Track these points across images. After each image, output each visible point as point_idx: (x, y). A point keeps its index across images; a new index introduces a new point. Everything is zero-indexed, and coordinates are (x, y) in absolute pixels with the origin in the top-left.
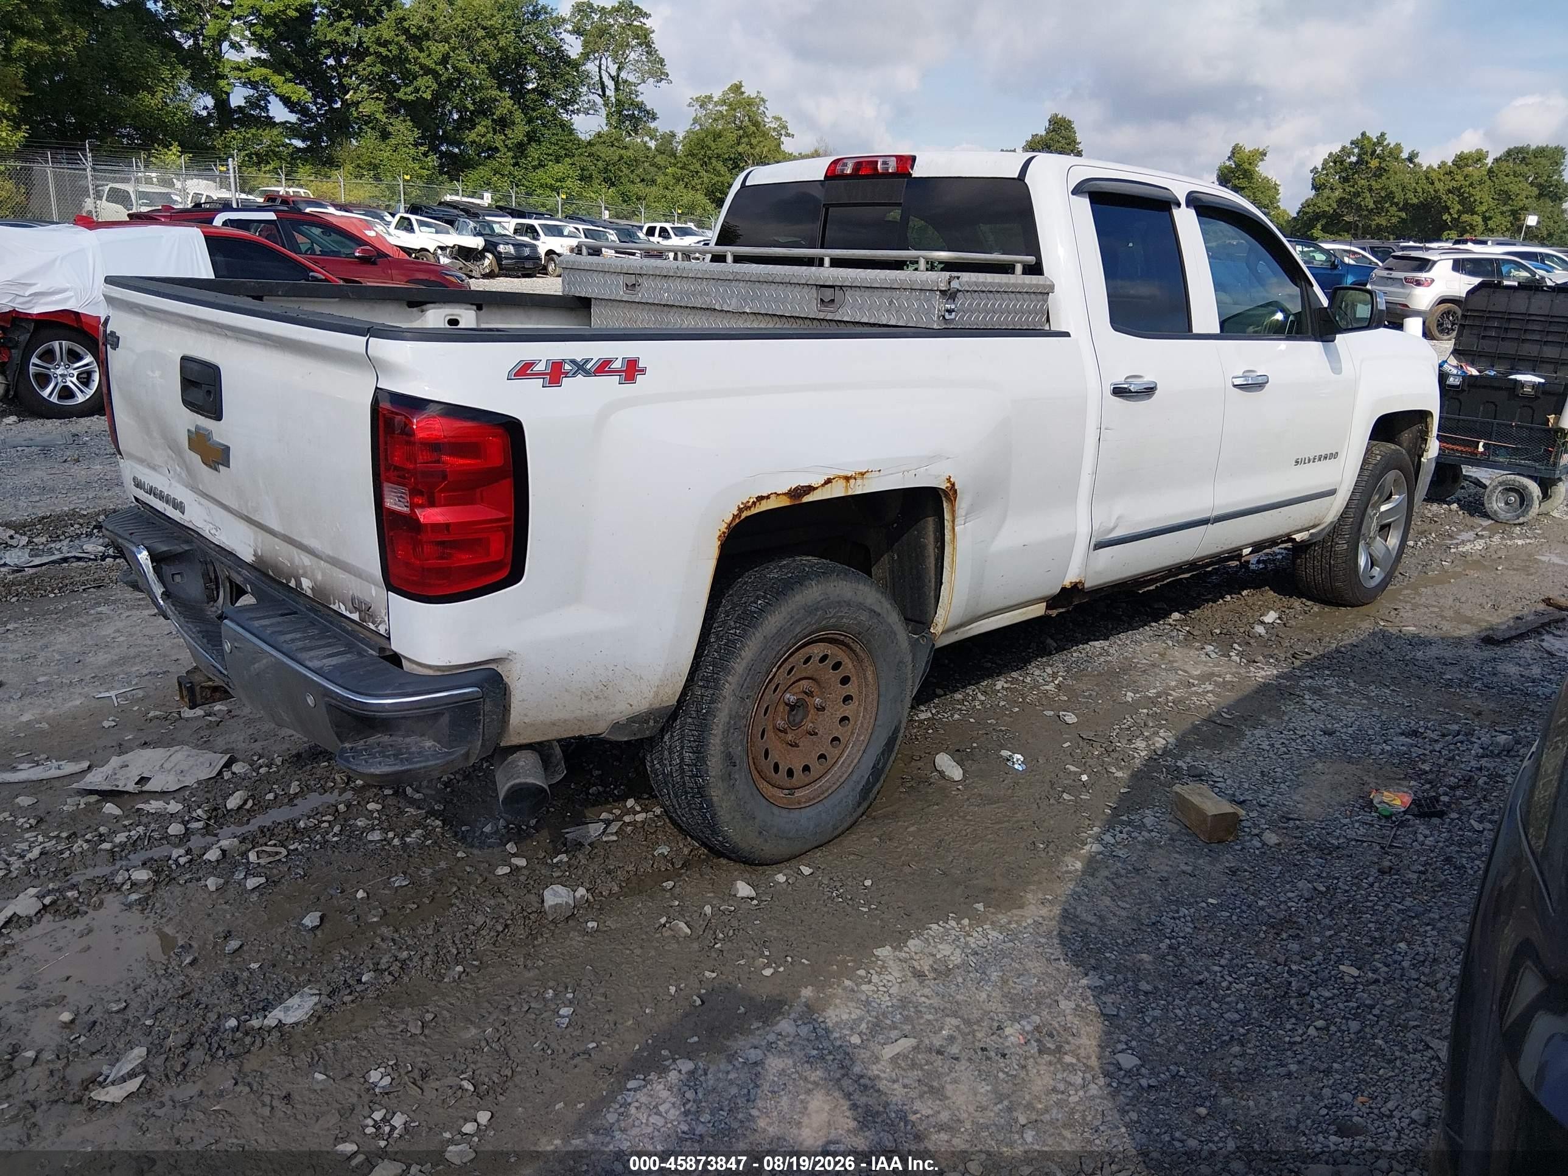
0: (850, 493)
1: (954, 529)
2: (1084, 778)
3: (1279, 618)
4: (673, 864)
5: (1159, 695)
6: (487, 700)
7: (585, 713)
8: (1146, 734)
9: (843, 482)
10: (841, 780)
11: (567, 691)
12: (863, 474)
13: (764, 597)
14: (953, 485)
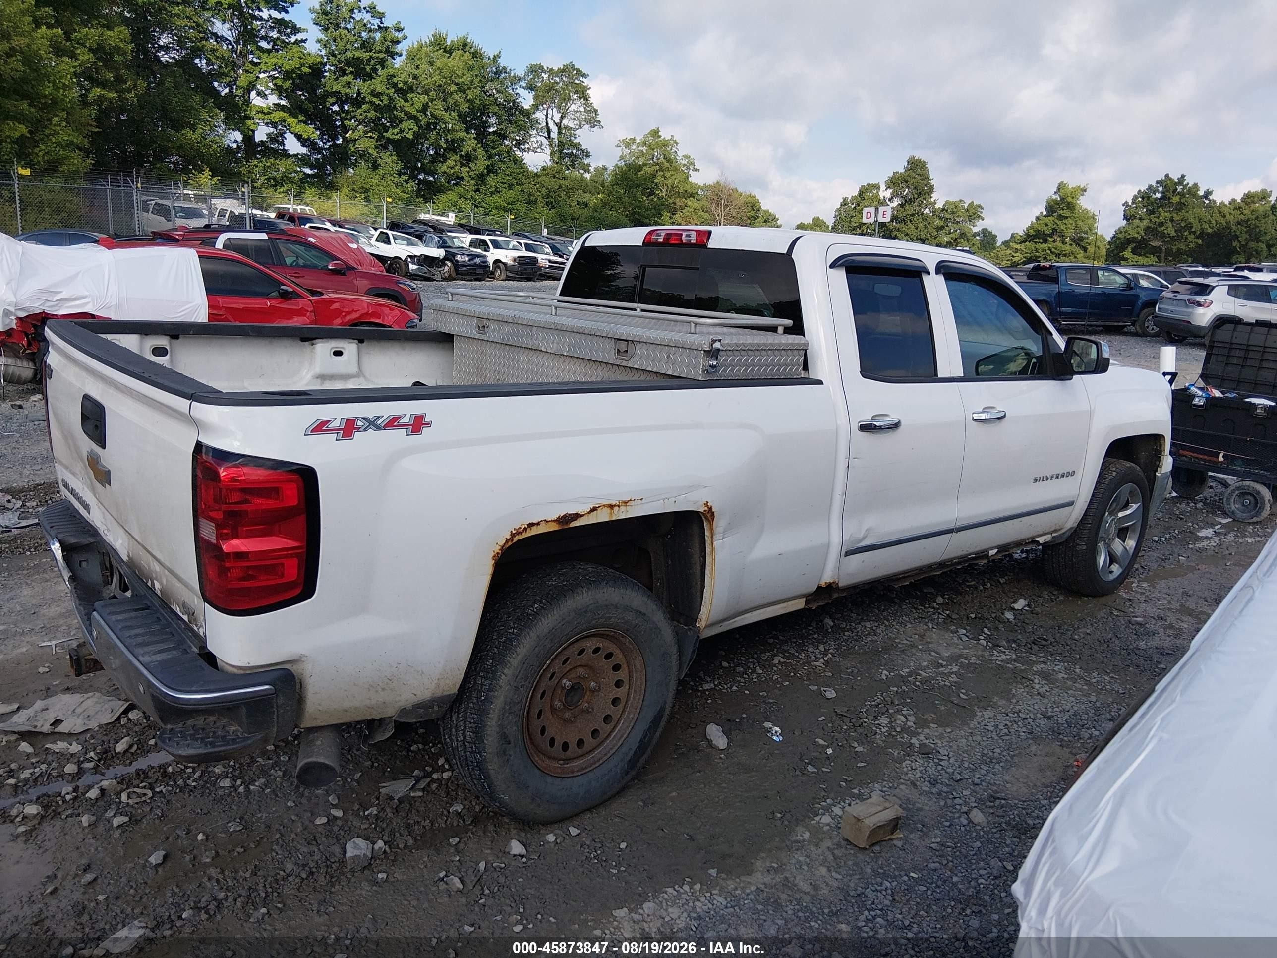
0: (614, 518)
1: (712, 544)
2: (830, 751)
3: (1028, 606)
4: (464, 820)
5: (910, 674)
6: (280, 695)
7: (374, 702)
8: (891, 711)
9: (608, 510)
10: (612, 752)
11: (355, 684)
12: (626, 503)
13: (541, 602)
14: (710, 508)
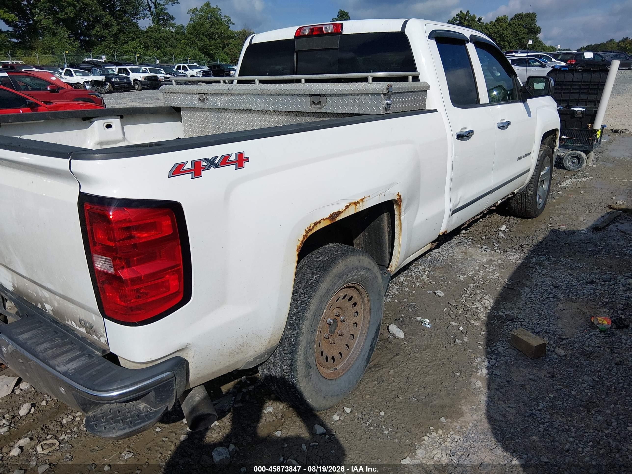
0: (357, 211)
1: (400, 219)
2: (461, 328)
3: (507, 228)
4: (276, 417)
6: (177, 377)
7: (232, 362)
8: (478, 298)
9: (353, 206)
10: (356, 356)
11: (221, 355)
12: (362, 200)
13: (317, 274)
14: (400, 197)
